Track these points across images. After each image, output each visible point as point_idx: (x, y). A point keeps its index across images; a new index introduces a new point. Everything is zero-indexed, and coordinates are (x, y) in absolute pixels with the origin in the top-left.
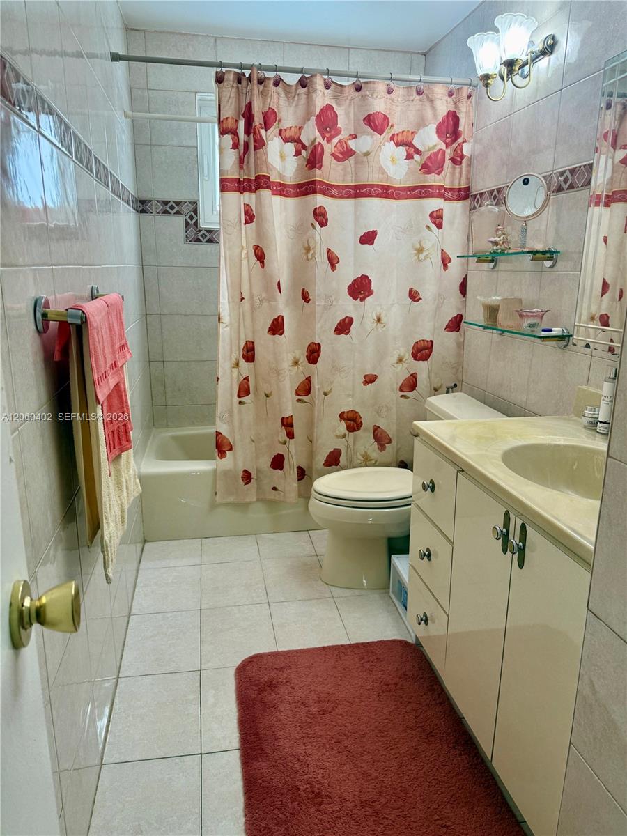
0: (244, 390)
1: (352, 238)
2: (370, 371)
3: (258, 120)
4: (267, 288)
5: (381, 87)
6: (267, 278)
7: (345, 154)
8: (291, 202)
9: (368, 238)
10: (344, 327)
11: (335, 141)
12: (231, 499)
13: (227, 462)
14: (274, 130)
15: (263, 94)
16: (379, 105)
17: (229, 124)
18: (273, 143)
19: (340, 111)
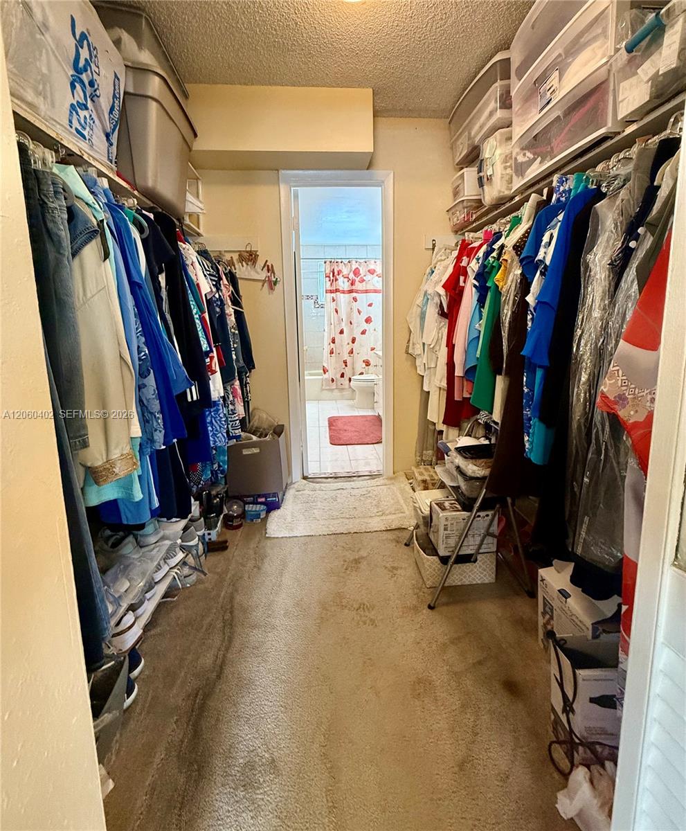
0: (332, 353)
1: (365, 305)
2: (373, 346)
3: (336, 273)
4: (339, 320)
5: (373, 261)
6: (339, 318)
7: (362, 281)
8: (346, 295)
9: (370, 305)
10: (363, 332)
11: (359, 277)
12: (328, 388)
13: (327, 376)
14: (341, 276)
15: (338, 266)
16: (372, 267)
17: (328, 275)
18: (341, 279)
19: (361, 269)
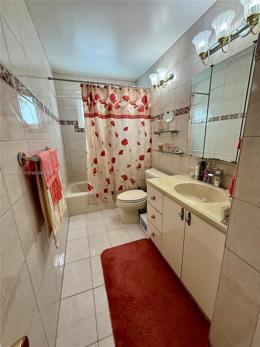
0: (95, 172)
1: (121, 129)
2: (129, 164)
3: (94, 97)
4: (99, 143)
5: (126, 89)
6: (99, 141)
7: (118, 107)
8: (104, 120)
10: (121, 153)
11: (115, 103)
12: (94, 202)
13: (92, 192)
14: (98, 100)
15: (95, 90)
16: (126, 94)
17: (86, 98)
18: (99, 104)
19: (116, 95)
